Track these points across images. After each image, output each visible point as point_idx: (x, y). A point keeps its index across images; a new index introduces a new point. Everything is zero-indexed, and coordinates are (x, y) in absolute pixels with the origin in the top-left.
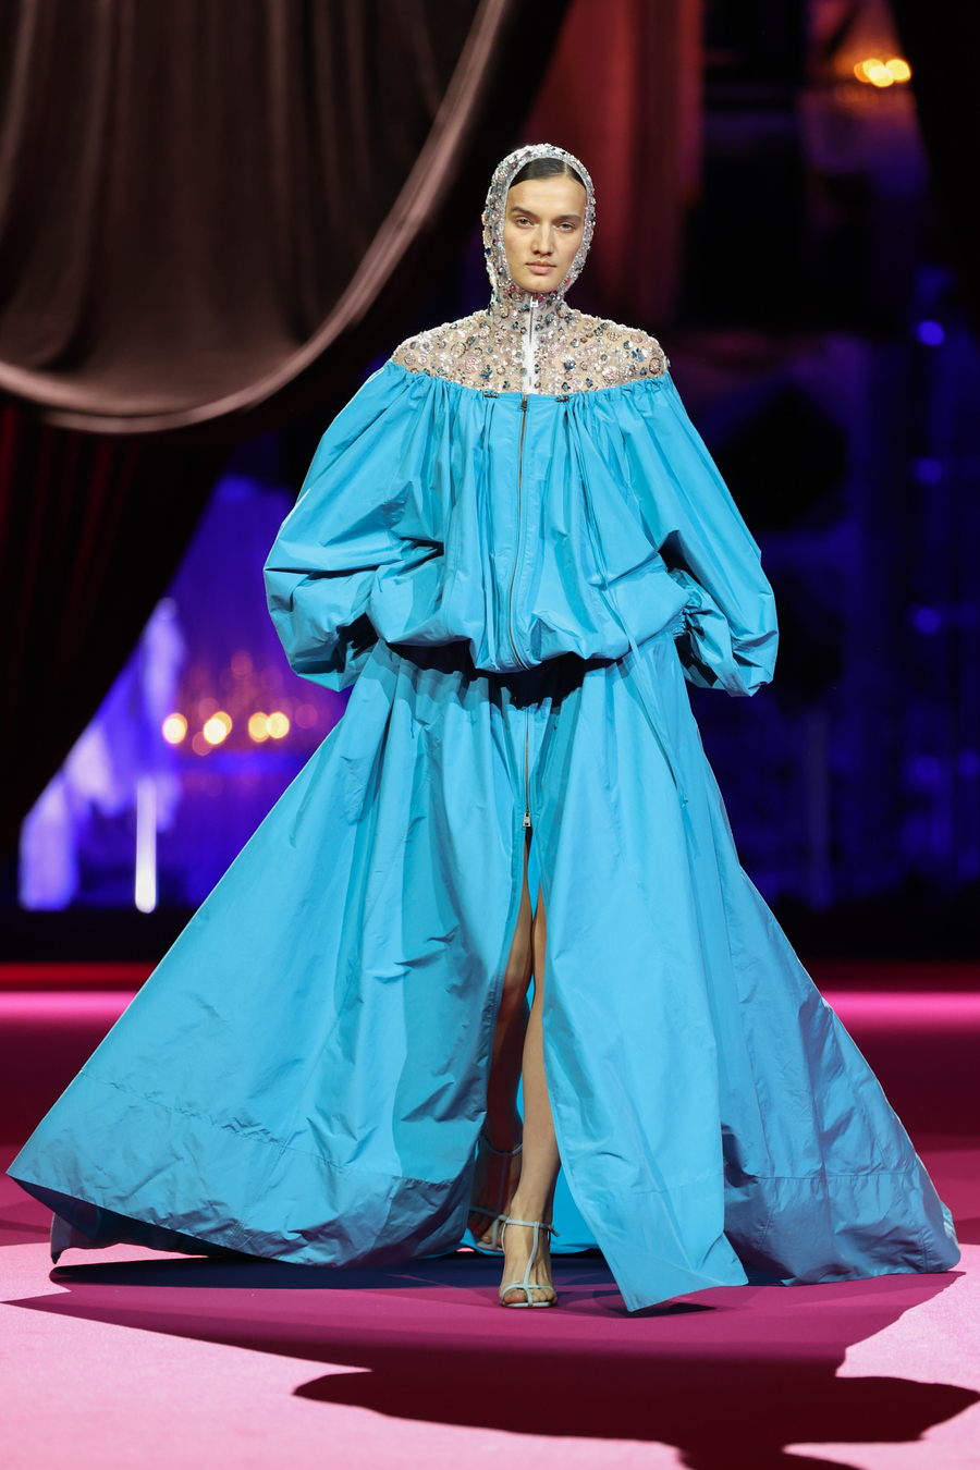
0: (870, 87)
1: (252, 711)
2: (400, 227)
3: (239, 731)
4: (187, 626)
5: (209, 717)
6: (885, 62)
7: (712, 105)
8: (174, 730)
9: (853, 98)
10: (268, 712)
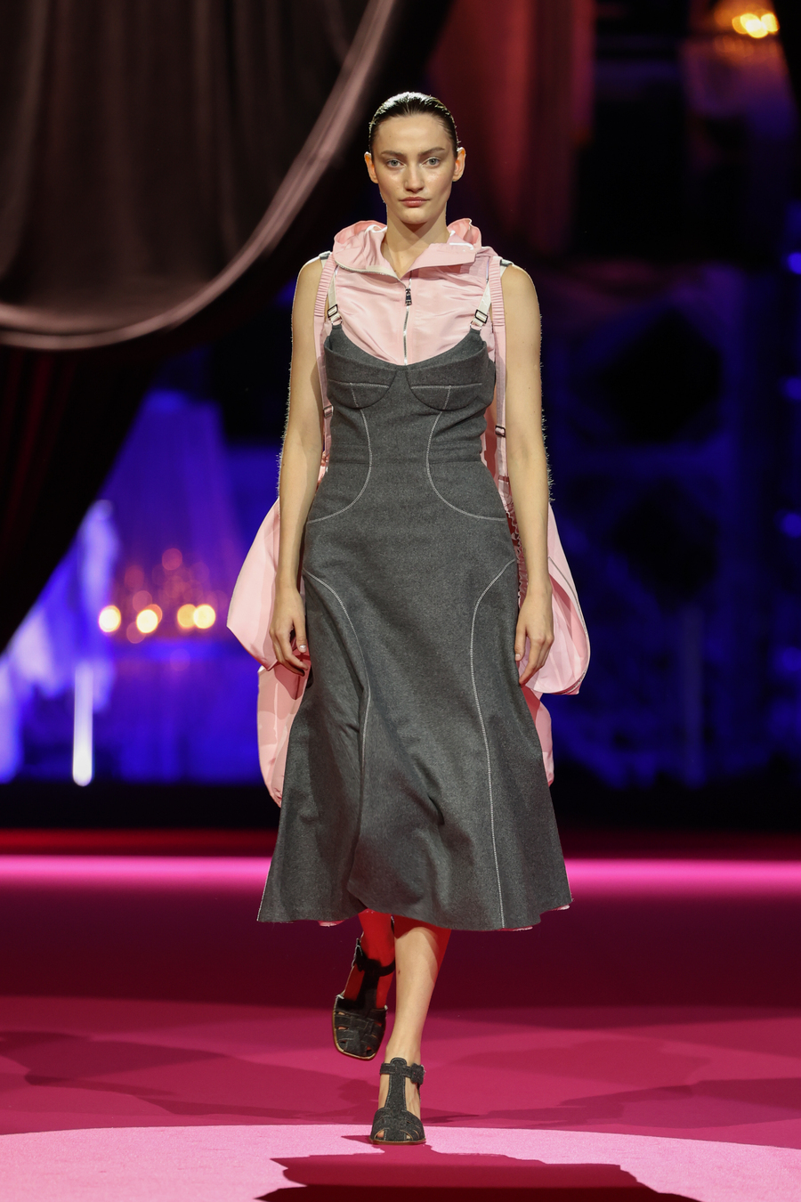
0: (747, 38)
1: (181, 602)
2: (311, 163)
3: (168, 621)
4: (121, 525)
5: (142, 608)
6: (760, 17)
7: (602, 54)
8: (109, 620)
9: (731, 49)
10: (196, 603)
